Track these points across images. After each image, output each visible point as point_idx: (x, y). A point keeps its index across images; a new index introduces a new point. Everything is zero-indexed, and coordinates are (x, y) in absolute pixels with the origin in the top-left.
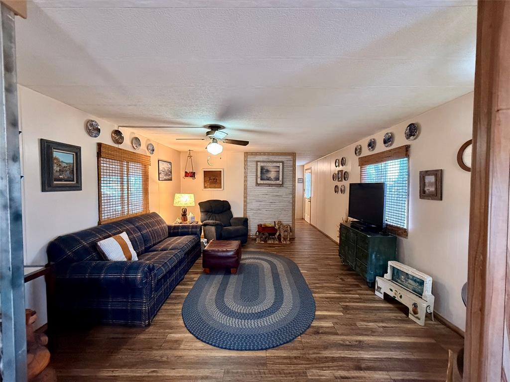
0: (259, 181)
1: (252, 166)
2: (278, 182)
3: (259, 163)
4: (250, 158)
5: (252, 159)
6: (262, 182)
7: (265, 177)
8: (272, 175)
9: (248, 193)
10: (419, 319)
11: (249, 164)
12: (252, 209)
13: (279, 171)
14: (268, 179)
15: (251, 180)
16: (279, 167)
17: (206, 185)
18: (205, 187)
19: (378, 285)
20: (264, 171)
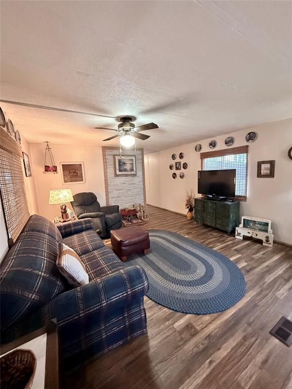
0: (118, 173)
1: (110, 159)
2: (133, 173)
3: (116, 157)
4: (108, 152)
5: (110, 153)
6: (120, 173)
7: (122, 169)
8: (128, 167)
9: (109, 184)
10: (270, 244)
11: (107, 157)
12: (113, 198)
13: (133, 164)
14: (125, 170)
15: (111, 171)
16: (133, 160)
17: (66, 179)
18: (65, 182)
19: (239, 232)
20: (121, 164)
